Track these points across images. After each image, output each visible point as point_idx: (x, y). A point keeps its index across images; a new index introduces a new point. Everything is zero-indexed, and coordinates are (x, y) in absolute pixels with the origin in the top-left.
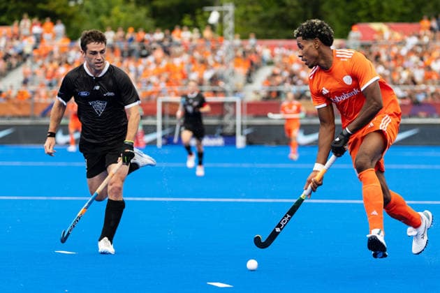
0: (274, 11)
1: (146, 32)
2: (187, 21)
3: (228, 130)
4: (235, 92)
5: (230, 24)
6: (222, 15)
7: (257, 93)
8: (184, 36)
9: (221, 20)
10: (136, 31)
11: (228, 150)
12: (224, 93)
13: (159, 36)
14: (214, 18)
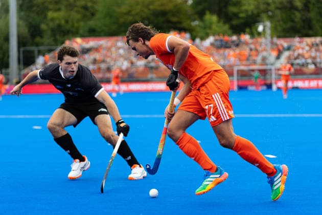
0: (289, 24)
1: (229, 35)
2: (248, 30)
3: (268, 82)
4: (272, 64)
5: (268, 32)
6: (264, 27)
7: (282, 64)
8: (246, 37)
9: (264, 30)
10: (224, 35)
11: (269, 92)
12: (267, 65)
13: (234, 38)
14: (260, 28)
